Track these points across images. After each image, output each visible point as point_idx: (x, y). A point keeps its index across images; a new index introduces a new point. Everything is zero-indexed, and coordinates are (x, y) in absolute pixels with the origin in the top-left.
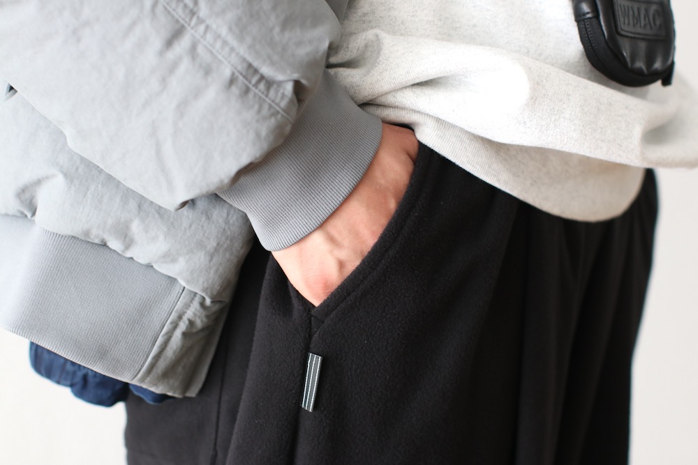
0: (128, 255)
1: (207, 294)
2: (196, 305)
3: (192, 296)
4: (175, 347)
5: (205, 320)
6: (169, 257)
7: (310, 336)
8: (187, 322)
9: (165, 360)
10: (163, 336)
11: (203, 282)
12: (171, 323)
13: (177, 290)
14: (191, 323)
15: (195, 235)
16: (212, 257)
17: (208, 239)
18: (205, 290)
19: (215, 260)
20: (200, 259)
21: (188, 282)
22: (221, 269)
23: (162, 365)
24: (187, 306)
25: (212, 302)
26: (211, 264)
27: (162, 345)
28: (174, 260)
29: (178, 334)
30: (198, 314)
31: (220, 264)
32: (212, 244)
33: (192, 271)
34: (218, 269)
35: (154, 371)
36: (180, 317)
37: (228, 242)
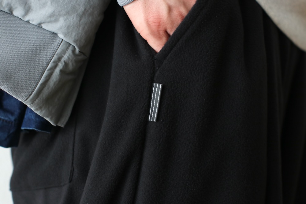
0: (26, 19)
1: (77, 45)
2: (69, 51)
3: (68, 45)
4: (55, 80)
5: (74, 64)
6: (53, 18)
7: (154, 73)
8: (64, 63)
9: (48, 89)
10: (48, 70)
11: (75, 35)
12: (54, 62)
13: (58, 41)
14: (66, 64)
15: (71, 2)
16: (81, 18)
17: (79, 5)
18: (75, 41)
19: (83, 20)
20: (73, 19)
21: (65, 35)
22: (86, 28)
23: (46, 92)
24: (64, 52)
25: (79, 52)
26: (81, 22)
27: (47, 77)
28: (56, 20)
29: (57, 71)
30: (71, 58)
31: (86, 24)
32: (81, 9)
33: (68, 27)
34: (84, 27)
35: (41, 95)
36: (59, 59)
37: (91, 9)
